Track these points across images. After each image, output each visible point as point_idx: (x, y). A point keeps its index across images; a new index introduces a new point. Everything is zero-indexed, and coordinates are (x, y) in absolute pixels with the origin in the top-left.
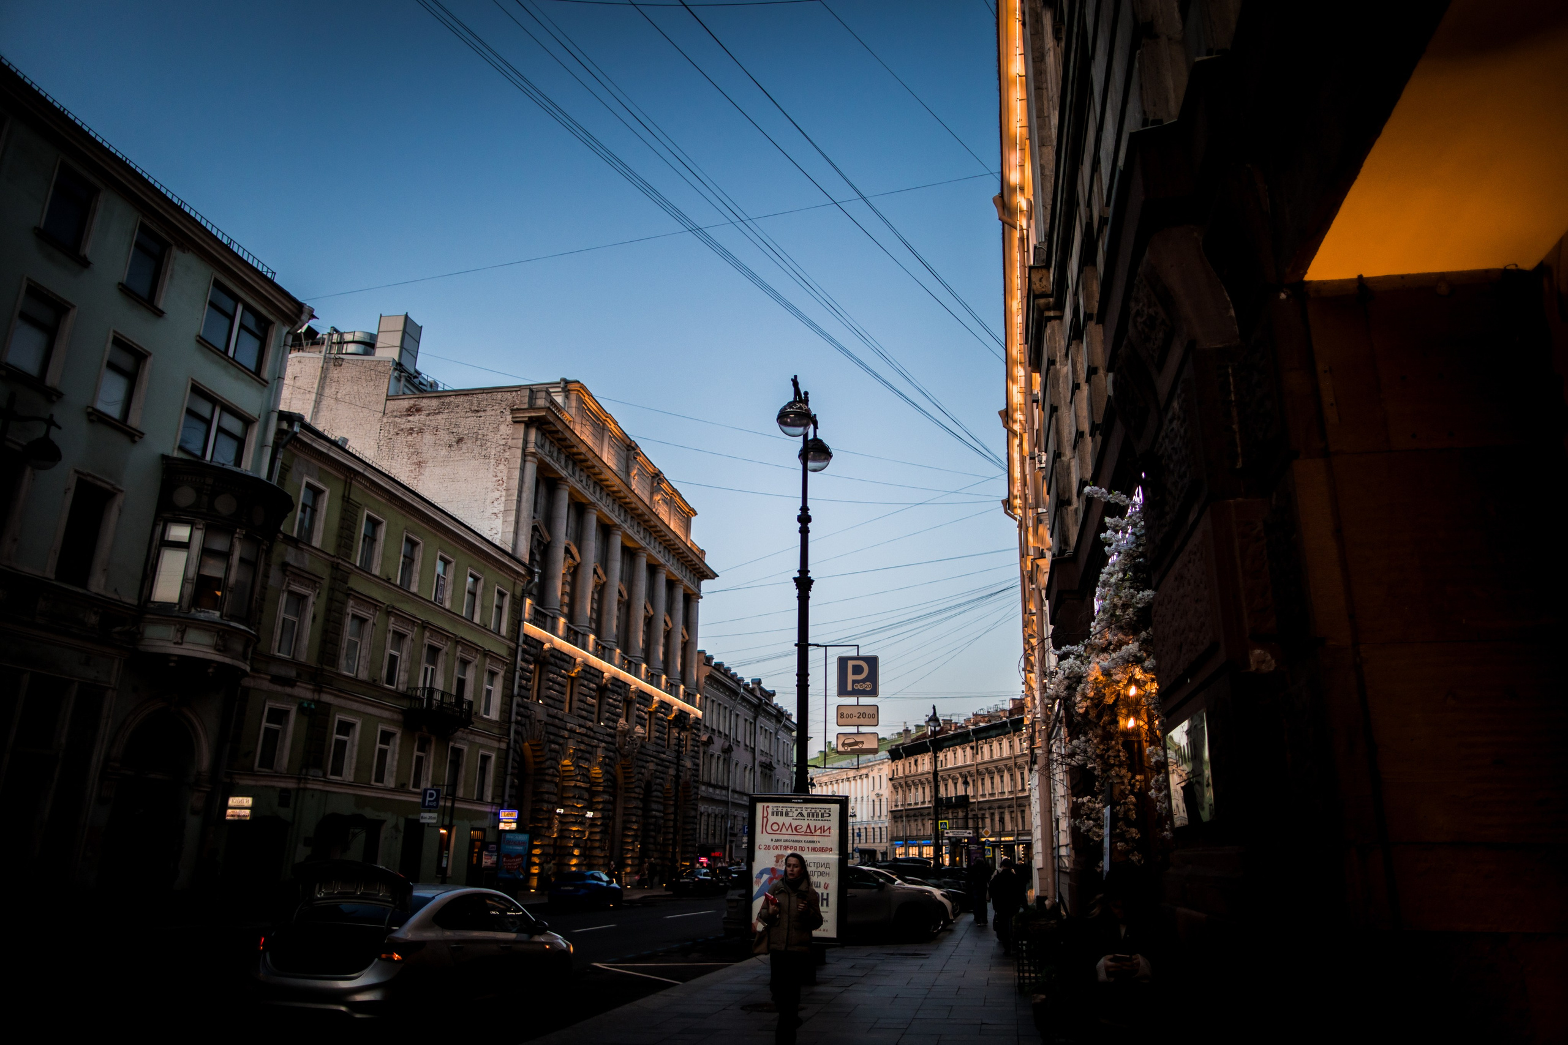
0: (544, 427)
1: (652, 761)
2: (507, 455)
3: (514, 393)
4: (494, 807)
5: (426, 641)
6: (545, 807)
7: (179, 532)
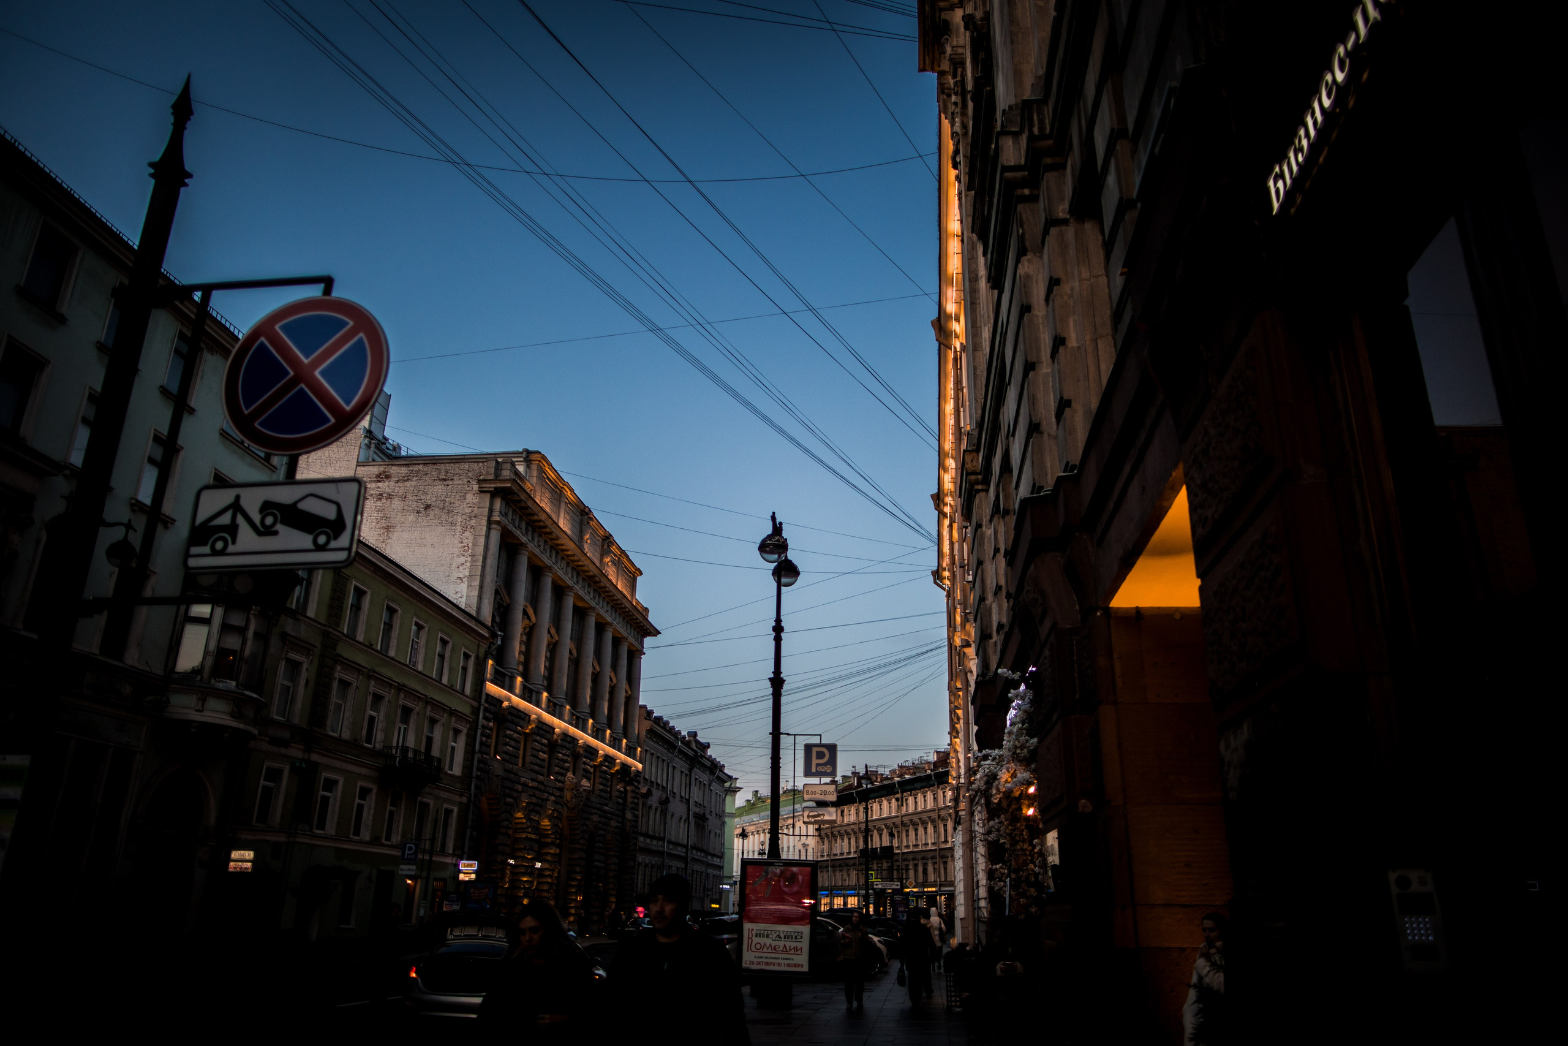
0: (509, 497)
1: (596, 813)
2: (473, 522)
3: (481, 464)
4: (455, 859)
5: (401, 702)
6: (500, 858)
7: (202, 610)
